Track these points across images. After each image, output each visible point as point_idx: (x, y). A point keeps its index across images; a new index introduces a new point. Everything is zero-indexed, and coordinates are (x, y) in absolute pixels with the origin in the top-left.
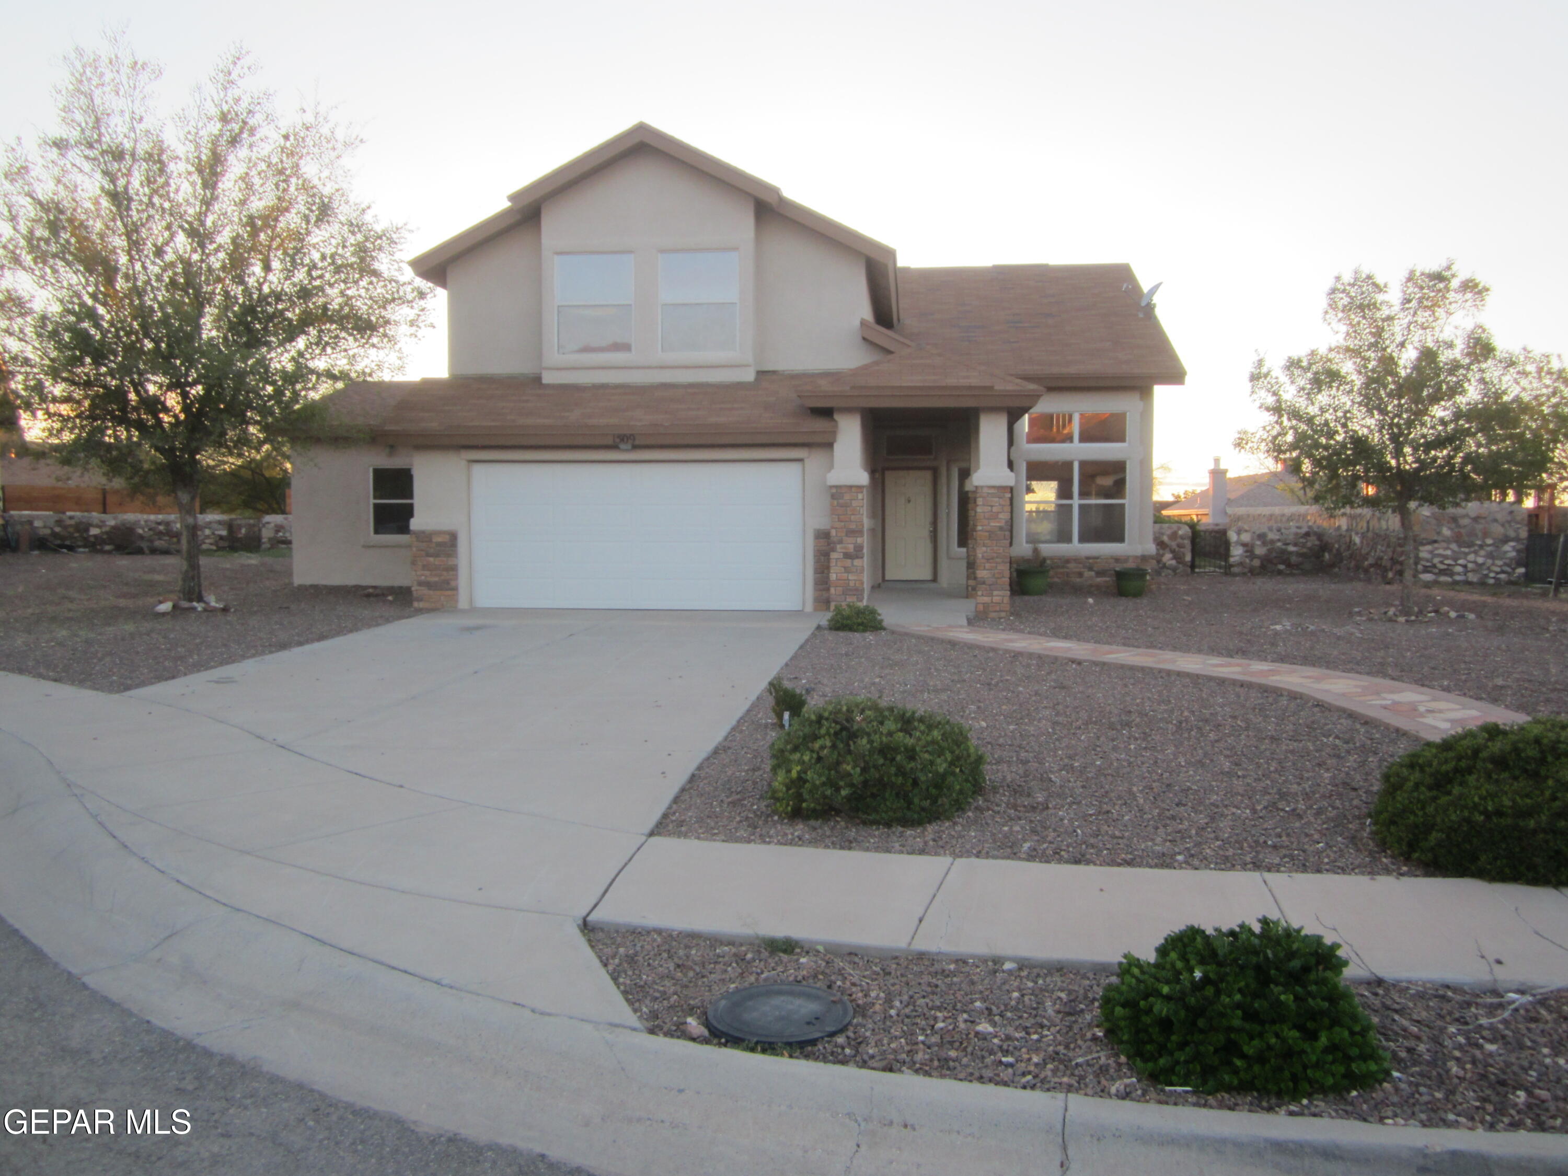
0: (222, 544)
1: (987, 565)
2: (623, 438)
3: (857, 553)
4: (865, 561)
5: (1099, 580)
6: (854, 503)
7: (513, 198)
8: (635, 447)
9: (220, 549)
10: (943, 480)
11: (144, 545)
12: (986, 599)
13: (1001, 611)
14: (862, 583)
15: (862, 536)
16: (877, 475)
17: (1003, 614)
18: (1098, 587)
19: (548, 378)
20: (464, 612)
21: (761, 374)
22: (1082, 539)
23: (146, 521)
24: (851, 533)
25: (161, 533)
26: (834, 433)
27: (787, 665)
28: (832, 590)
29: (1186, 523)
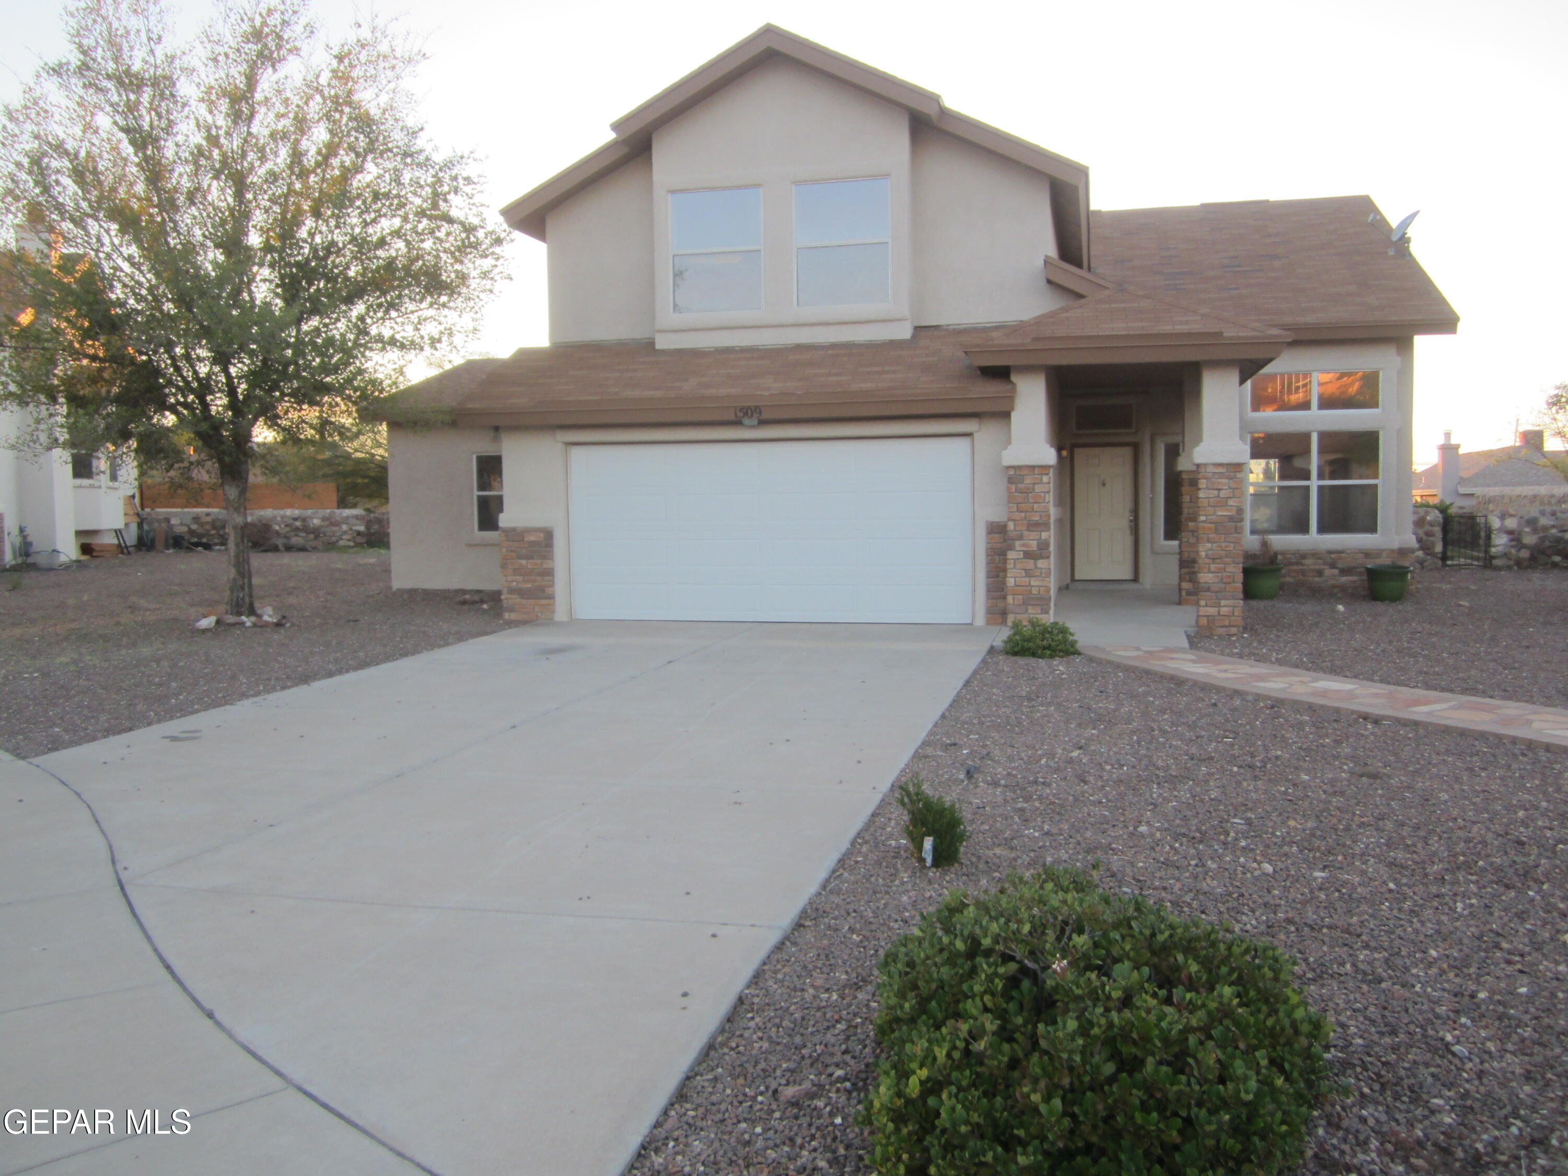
0: (360, 540)
1: (1213, 567)
2: (747, 411)
3: (1041, 552)
4: (1051, 563)
5: (1344, 579)
6: (1038, 488)
7: (617, 127)
8: (763, 423)
9: (357, 545)
10: (1146, 459)
11: (280, 542)
12: (1212, 611)
13: (1230, 626)
14: (1048, 591)
15: (1048, 530)
16: (1064, 453)
17: (1234, 630)
18: (1343, 588)
19: (662, 343)
20: (560, 624)
21: (918, 329)
22: (1322, 529)
23: (282, 517)
24: (1034, 526)
25: (297, 529)
26: (1010, 399)
27: (943, 716)
28: (1010, 599)
29: (1435, 507)
